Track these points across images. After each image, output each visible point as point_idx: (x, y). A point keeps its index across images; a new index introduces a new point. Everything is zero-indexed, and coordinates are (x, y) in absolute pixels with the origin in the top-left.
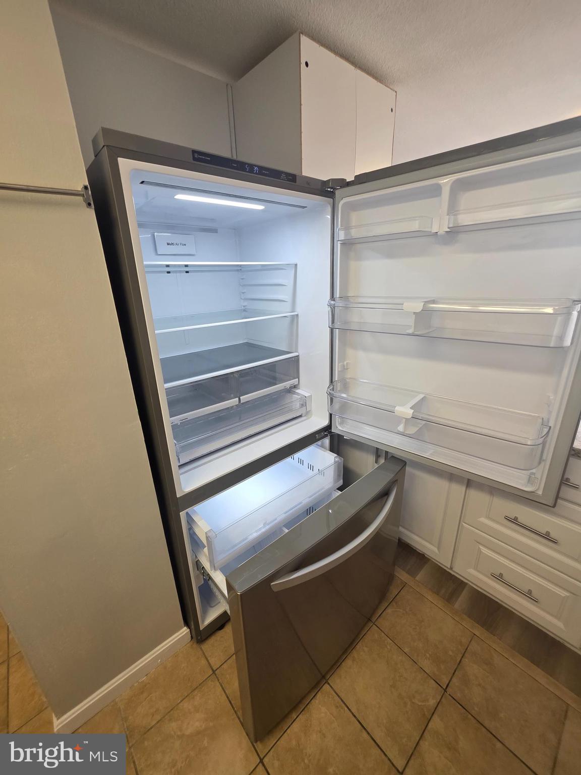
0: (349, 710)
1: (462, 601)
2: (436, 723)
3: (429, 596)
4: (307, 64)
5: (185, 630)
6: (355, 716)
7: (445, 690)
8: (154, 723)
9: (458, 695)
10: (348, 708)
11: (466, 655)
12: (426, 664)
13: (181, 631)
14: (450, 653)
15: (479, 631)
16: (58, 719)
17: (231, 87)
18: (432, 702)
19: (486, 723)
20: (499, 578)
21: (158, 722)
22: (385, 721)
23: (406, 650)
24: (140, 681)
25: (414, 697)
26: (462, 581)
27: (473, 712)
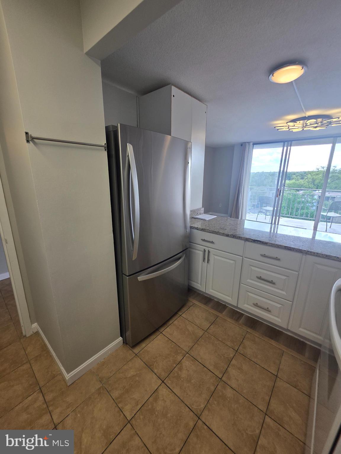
0: (198, 361)
1: (242, 320)
2: (234, 362)
3: (229, 320)
4: (174, 96)
5: (121, 339)
6: (200, 363)
7: (237, 351)
8: (112, 375)
9: (242, 352)
10: (197, 361)
11: (245, 339)
12: (229, 343)
13: (119, 339)
14: (238, 339)
15: (249, 330)
16: (68, 374)
17: (139, 98)
18: (232, 356)
19: (253, 360)
20: (256, 305)
21: (114, 375)
22: (213, 363)
23: (220, 339)
24: (101, 361)
25: (224, 355)
26: (242, 313)
27: (248, 357)
